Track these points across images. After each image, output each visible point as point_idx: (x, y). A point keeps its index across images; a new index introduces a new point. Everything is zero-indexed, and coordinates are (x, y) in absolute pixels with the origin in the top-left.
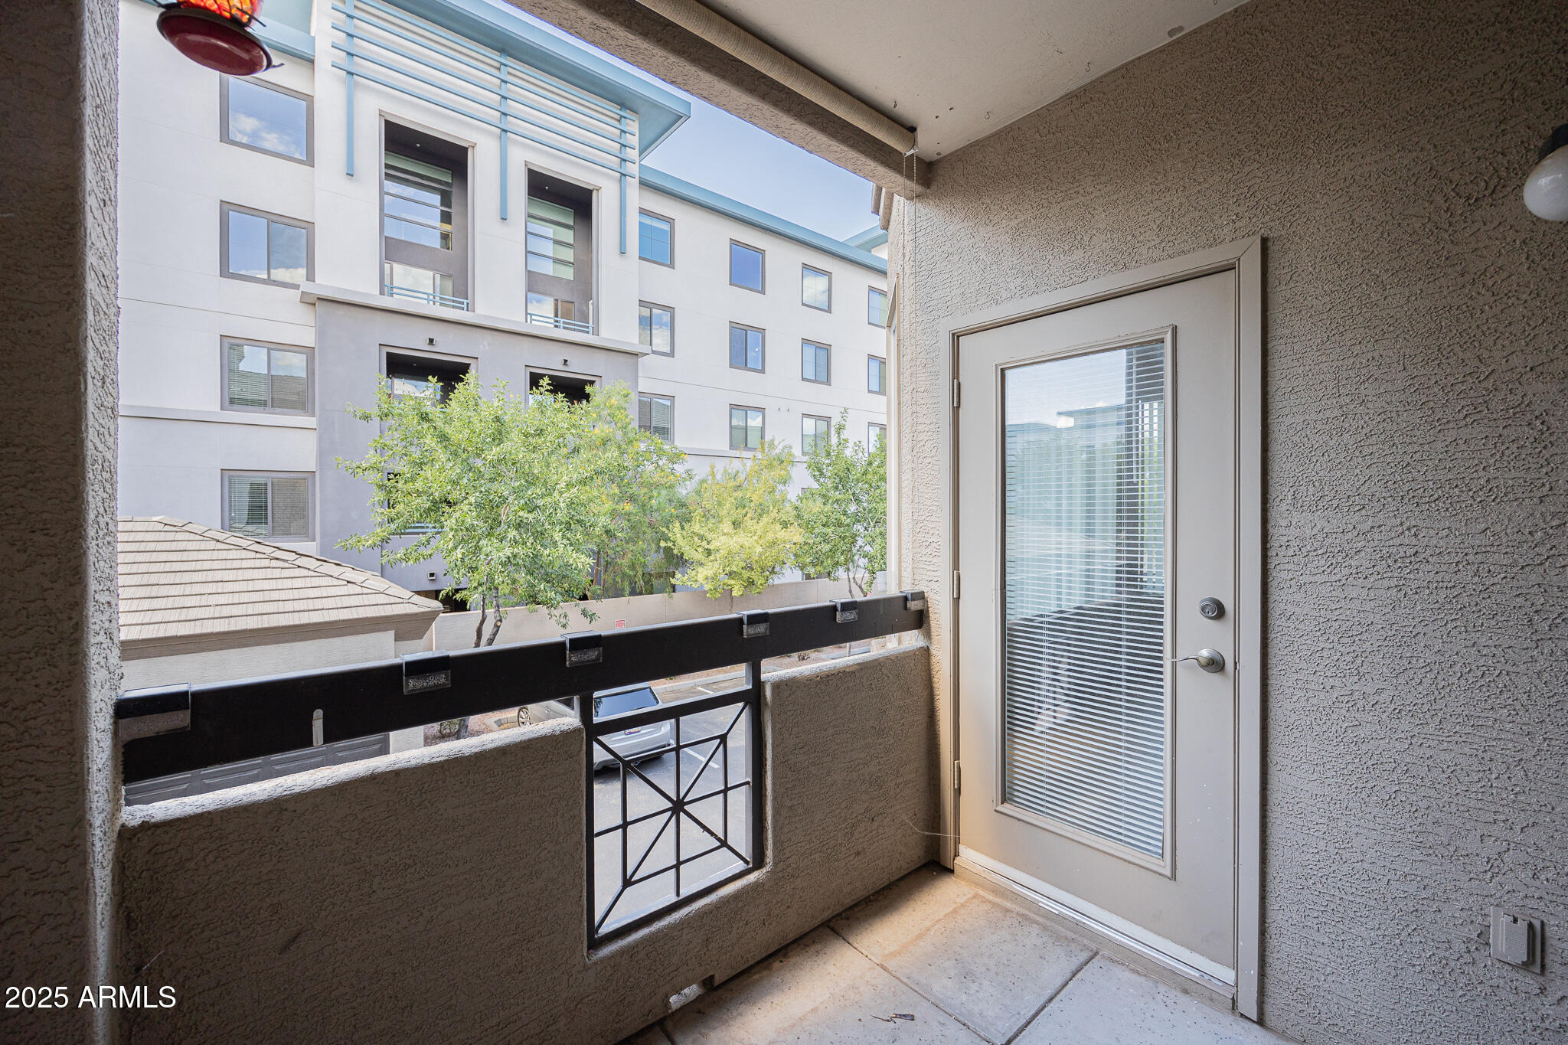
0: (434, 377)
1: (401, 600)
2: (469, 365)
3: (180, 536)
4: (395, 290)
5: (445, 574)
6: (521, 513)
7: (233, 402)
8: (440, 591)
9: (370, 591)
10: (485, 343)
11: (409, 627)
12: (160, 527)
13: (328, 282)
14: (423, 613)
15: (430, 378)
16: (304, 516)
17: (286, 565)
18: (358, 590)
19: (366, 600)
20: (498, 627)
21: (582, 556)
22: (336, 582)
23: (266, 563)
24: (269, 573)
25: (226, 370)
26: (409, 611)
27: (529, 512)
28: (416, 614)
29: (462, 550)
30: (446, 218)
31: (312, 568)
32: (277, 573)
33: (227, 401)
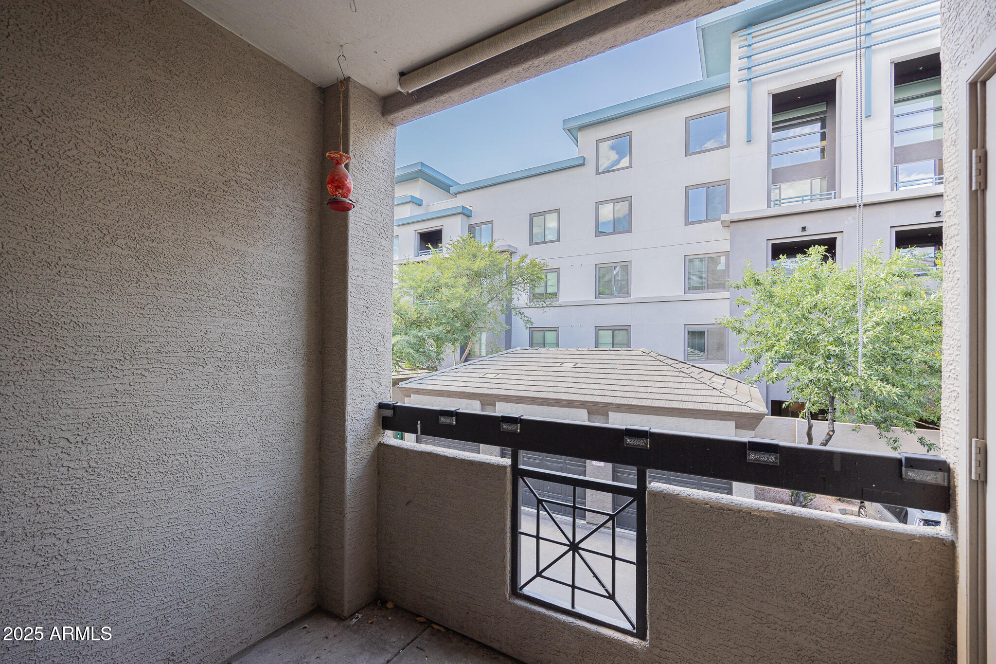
0: (783, 255)
1: (741, 403)
2: (836, 238)
3: (647, 358)
4: (782, 201)
5: (788, 392)
6: (829, 347)
7: (691, 289)
8: (784, 402)
9: (724, 395)
10: (850, 218)
11: (749, 420)
12: (641, 353)
13: (737, 210)
14: (752, 413)
15: (781, 256)
16: (723, 349)
17: (686, 376)
18: (718, 393)
19: (720, 400)
20: (831, 436)
21: (888, 386)
22: (707, 388)
23: (677, 374)
24: (677, 379)
25: (687, 273)
26: (743, 411)
27: (836, 346)
28: (748, 414)
29: (777, 372)
30: (823, 137)
31: (697, 378)
32: (680, 379)
33: (687, 289)
